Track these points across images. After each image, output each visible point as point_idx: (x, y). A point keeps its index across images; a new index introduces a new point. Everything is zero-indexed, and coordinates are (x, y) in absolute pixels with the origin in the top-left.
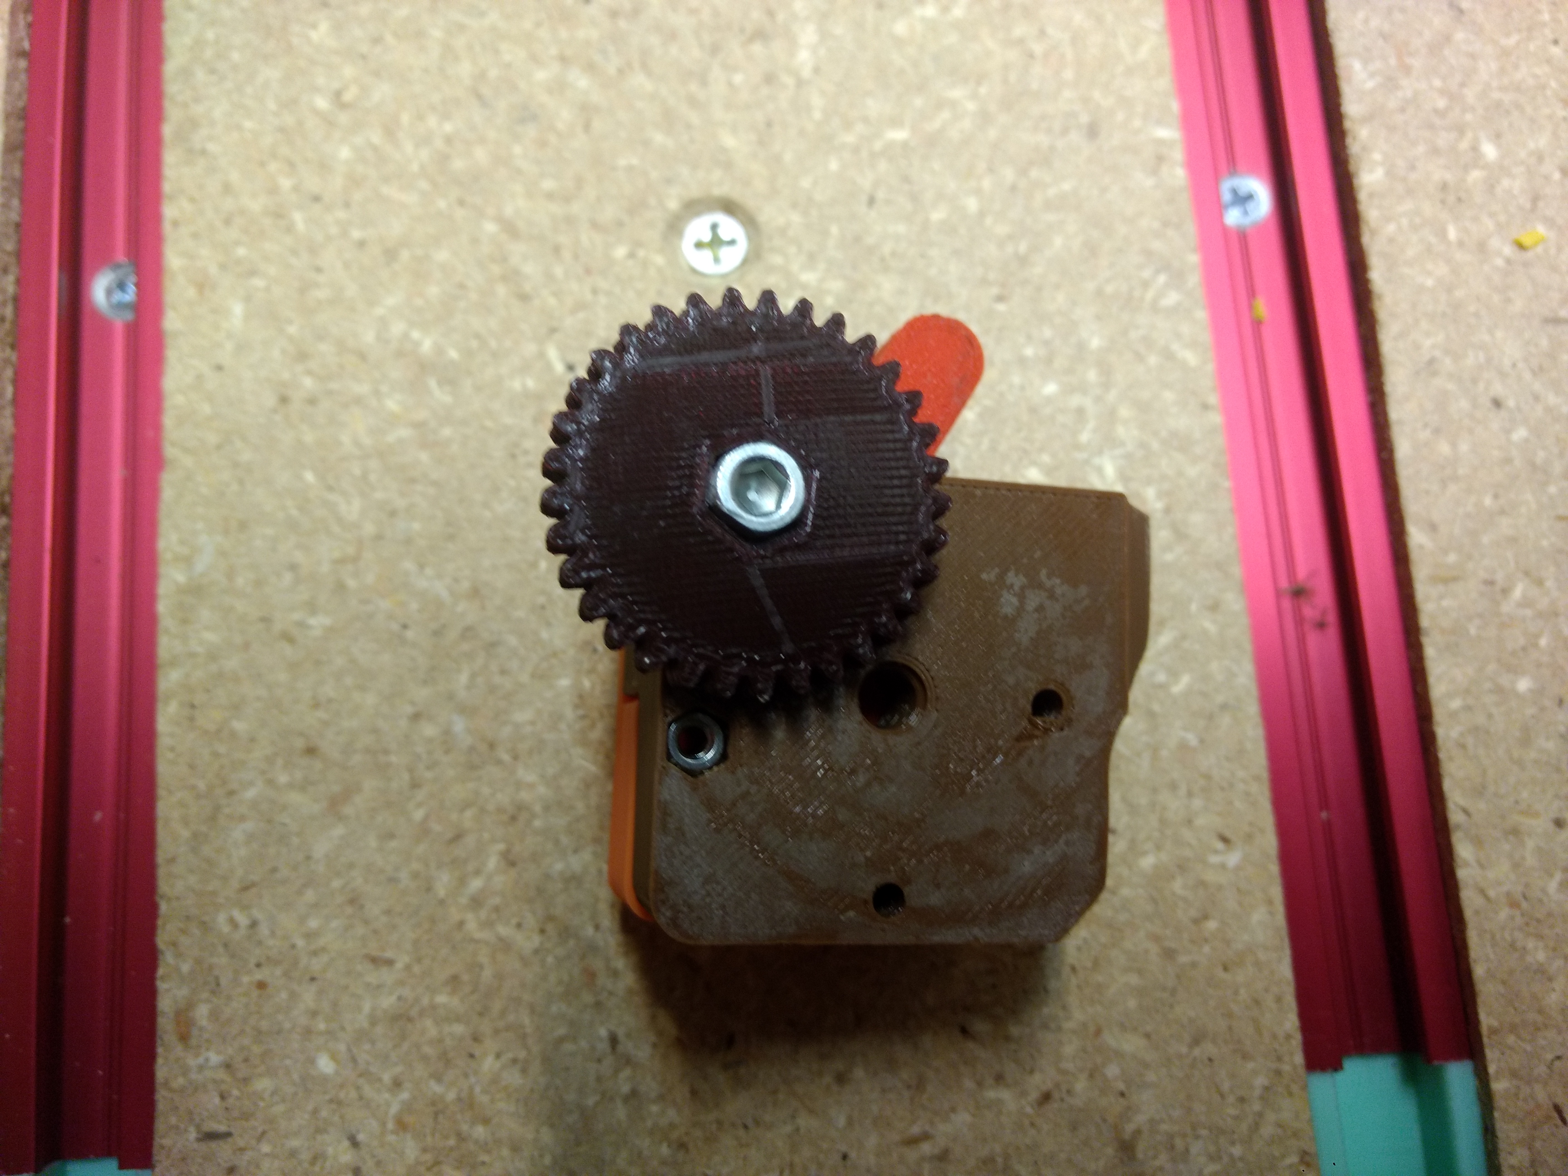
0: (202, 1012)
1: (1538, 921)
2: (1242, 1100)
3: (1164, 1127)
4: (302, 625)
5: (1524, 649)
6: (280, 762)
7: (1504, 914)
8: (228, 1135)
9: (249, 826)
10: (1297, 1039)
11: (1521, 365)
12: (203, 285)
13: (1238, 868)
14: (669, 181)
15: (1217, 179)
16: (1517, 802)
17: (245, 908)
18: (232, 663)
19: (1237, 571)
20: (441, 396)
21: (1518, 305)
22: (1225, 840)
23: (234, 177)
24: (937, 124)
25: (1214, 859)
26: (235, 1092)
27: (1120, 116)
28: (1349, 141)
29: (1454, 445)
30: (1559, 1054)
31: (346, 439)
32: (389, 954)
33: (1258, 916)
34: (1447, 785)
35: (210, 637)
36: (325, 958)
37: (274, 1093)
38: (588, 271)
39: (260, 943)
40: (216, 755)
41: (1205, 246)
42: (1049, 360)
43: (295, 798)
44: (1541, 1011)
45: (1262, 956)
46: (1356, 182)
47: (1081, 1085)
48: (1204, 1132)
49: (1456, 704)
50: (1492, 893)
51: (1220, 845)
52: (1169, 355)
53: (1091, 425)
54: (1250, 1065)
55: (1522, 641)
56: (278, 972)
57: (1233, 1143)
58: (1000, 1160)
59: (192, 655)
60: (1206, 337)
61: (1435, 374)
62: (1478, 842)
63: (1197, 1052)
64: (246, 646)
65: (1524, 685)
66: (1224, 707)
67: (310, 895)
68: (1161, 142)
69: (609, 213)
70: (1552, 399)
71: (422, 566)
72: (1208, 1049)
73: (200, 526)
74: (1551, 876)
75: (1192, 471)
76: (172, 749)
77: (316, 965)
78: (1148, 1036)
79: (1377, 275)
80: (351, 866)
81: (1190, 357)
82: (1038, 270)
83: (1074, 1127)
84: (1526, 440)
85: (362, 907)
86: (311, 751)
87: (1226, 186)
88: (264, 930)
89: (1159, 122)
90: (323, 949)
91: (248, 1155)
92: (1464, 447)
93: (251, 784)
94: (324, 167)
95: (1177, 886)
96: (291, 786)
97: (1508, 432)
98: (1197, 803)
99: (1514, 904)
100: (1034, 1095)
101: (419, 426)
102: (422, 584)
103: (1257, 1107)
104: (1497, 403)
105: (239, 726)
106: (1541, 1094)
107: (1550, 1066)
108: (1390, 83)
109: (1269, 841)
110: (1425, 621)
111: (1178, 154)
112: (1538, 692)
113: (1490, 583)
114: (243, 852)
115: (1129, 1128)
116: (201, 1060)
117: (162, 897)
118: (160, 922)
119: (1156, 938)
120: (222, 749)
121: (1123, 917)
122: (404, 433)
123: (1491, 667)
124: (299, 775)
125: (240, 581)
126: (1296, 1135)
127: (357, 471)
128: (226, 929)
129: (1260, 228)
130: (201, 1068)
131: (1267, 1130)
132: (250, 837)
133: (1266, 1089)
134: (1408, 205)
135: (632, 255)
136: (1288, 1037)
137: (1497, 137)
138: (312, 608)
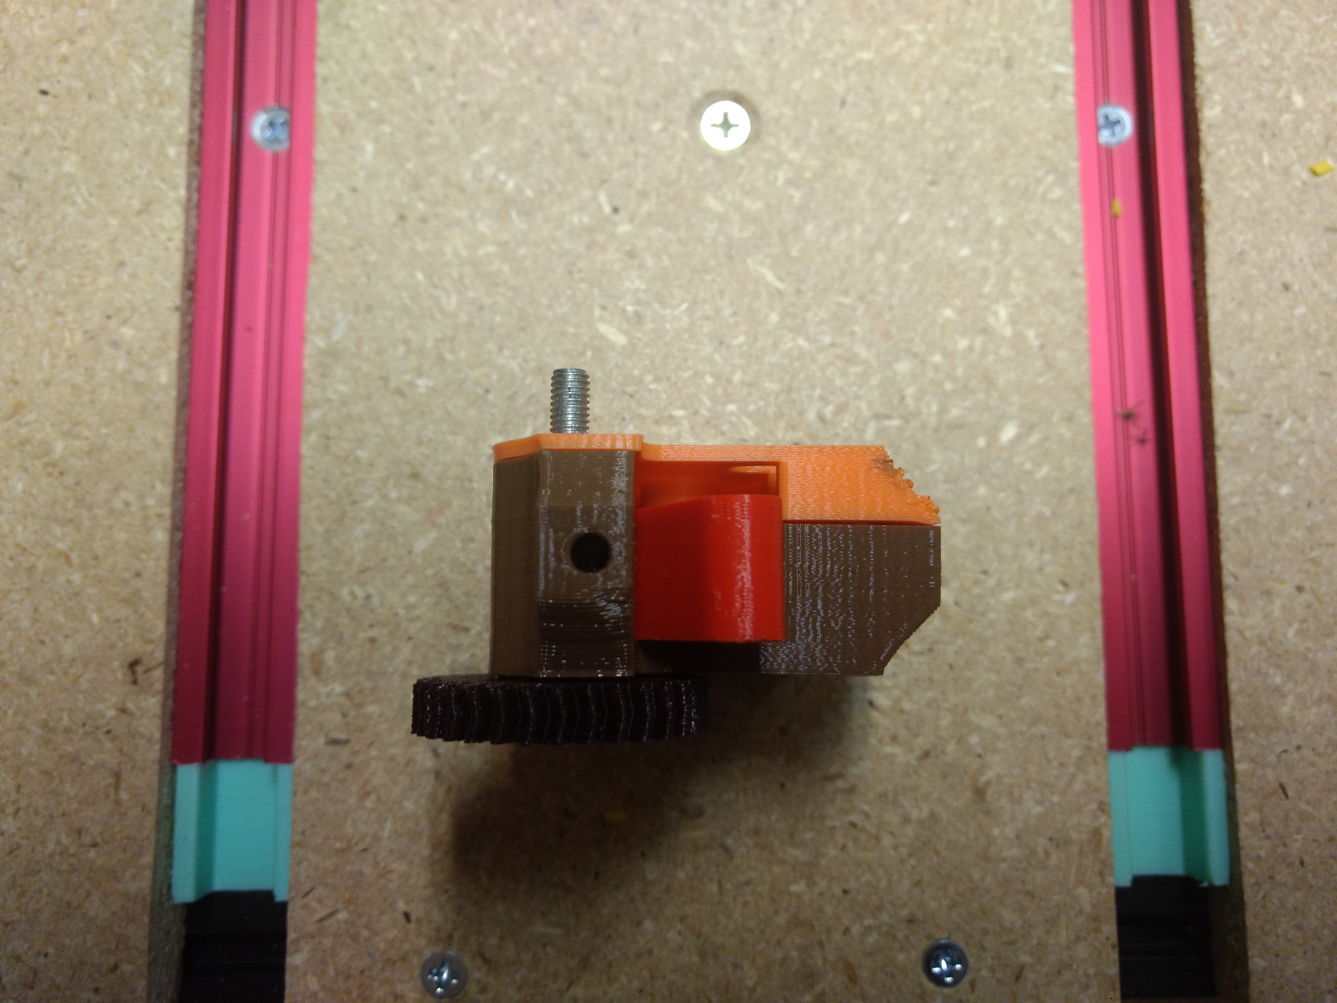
0: (330, 656)
1: (1279, 656)
2: (1062, 765)
3: (1007, 780)
4: (411, 384)
5: (1288, 465)
6: (391, 483)
7: (1255, 649)
8: (346, 742)
9: (367, 526)
10: (1104, 725)
11: (1306, 260)
12: (344, 127)
13: (1072, 605)
14: (694, 76)
15: (1096, 105)
16: (1271, 572)
17: (362, 585)
18: (358, 409)
19: (1088, 394)
20: (519, 223)
21: (1308, 216)
22: (1065, 584)
23: (370, 47)
24: (895, 49)
25: (1057, 597)
26: (353, 713)
27: (1030, 54)
28: (1198, 84)
29: (1252, 315)
30: (1286, 748)
31: (448, 251)
32: (466, 624)
33: (1085, 638)
34: (1224, 557)
35: (342, 388)
36: (419, 624)
37: (381, 715)
38: (632, 139)
39: (372, 611)
40: (344, 474)
41: (1083, 157)
42: (965, 231)
43: (402, 508)
44: (1275, 718)
45: (1084, 667)
46: (1200, 115)
47: (951, 748)
48: (1034, 785)
49: (1235, 500)
50: (1248, 634)
51: (1060, 588)
52: (1051, 234)
53: (992, 280)
54: (1070, 742)
55: (1286, 459)
56: (385, 631)
57: (1053, 793)
58: (891, 796)
59: (329, 401)
60: (1079, 224)
61: (1243, 262)
62: (1242, 598)
63: (1034, 730)
64: (369, 397)
65: (1285, 490)
66: (1071, 490)
67: (410, 579)
68: (1058, 75)
69: (650, 96)
70: (1326, 287)
71: (501, 349)
72: (1042, 729)
73: (337, 306)
74: (1290, 625)
75: (1062, 320)
76: (312, 468)
77: (413, 629)
78: (1000, 717)
79: (1208, 187)
80: (442, 559)
81: (1067, 237)
82: (961, 164)
83: (944, 776)
84: (1304, 315)
85: (448, 589)
86: (415, 476)
87: (1103, 111)
88: (376, 602)
89: (1059, 60)
90: (419, 618)
91: (360, 758)
92: (1259, 317)
93: (370, 497)
94: (438, 45)
95: (1029, 614)
96: (400, 500)
97: (1292, 308)
98: (1047, 557)
99: (1262, 643)
100: (918, 752)
101: (503, 245)
102: (501, 361)
103: (1072, 770)
104: (1286, 287)
105: (362, 454)
106: (1270, 775)
107: (1279, 756)
108: (1231, 44)
109: (1096, 587)
110: (1219, 441)
111: (1070, 86)
112: (1295, 496)
113: (1269, 416)
114: (362, 545)
115: (983, 779)
116: (329, 688)
117: (303, 573)
118: (300, 591)
119: (1011, 650)
120: (348, 470)
121: (989, 633)
122: (491, 249)
123: (1263, 477)
124: (405, 492)
125: (366, 349)
126: (1096, 790)
127: (455, 275)
128: (348, 599)
129: (1122, 146)
130: (329, 695)
131: (1078, 786)
132: (368, 535)
133: (1079, 758)
134: (1236, 136)
135: (664, 129)
136: (1098, 724)
137: (1304, 91)
138: (419, 373)
